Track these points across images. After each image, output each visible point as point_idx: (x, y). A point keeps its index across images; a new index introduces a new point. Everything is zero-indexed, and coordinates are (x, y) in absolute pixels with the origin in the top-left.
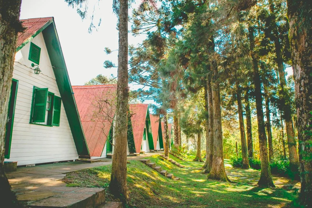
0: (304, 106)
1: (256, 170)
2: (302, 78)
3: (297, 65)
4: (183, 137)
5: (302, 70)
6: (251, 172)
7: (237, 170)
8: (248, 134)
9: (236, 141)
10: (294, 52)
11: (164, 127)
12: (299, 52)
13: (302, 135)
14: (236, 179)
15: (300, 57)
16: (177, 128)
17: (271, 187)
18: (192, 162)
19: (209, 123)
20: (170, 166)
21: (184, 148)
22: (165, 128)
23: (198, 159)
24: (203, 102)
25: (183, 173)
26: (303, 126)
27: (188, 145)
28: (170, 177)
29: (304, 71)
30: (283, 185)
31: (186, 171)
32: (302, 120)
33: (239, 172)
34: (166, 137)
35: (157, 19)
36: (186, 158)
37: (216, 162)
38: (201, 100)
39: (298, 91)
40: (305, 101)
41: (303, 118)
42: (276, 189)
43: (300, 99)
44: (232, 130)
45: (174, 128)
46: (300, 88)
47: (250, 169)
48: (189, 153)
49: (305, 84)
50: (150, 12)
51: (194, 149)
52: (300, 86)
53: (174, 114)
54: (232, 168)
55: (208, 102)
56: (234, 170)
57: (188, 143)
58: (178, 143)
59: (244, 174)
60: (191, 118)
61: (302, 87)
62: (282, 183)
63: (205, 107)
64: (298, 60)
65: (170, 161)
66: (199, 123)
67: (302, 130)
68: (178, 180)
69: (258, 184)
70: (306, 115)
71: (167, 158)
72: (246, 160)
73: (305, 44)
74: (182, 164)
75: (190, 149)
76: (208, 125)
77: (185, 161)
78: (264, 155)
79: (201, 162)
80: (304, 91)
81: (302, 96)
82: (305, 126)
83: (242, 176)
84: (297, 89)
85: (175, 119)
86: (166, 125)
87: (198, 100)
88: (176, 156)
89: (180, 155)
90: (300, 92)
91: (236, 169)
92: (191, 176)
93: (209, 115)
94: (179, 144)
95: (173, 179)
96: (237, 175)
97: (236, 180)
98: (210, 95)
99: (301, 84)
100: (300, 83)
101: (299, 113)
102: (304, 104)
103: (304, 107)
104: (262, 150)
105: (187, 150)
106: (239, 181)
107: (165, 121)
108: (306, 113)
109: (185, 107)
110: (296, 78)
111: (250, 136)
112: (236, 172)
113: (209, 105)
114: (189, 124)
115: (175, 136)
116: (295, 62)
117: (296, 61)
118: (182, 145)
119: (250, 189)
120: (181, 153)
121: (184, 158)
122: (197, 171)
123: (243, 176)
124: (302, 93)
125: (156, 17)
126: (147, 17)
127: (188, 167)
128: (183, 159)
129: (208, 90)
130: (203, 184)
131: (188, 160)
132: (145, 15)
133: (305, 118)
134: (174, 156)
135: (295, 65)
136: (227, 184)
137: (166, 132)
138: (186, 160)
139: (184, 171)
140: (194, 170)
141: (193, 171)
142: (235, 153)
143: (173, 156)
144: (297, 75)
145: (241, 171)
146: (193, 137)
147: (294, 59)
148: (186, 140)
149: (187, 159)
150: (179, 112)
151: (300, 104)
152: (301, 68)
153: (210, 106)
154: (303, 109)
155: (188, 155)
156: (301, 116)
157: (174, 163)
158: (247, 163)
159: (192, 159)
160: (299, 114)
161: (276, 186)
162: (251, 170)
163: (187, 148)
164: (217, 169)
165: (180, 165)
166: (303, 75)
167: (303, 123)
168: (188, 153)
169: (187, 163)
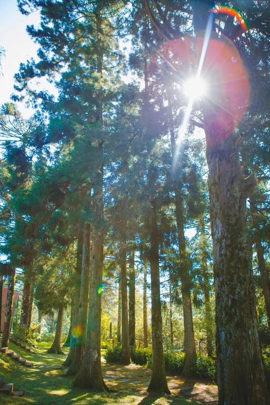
0: (225, 275)
1: (139, 366)
2: (223, 237)
3: (217, 219)
4: (35, 313)
5: (223, 227)
6: (134, 370)
7: (113, 367)
8: (131, 311)
9: (110, 321)
10: (214, 201)
11: (8, 296)
12: (220, 203)
13: (222, 317)
14: (116, 384)
15: (221, 209)
16: (27, 298)
17: (165, 394)
18: (45, 355)
19: (81, 293)
20: (8, 364)
21: (33, 331)
22: (9, 298)
23: (55, 350)
24: (74, 262)
25: (30, 379)
26: (223, 304)
27: (40, 325)
28: (8, 391)
29: (225, 229)
30: (179, 390)
31: (35, 372)
32: (221, 295)
33: (117, 371)
34: (8, 312)
35: (24, 132)
36: (35, 347)
37: (89, 358)
38: (72, 258)
39: (218, 255)
40: (226, 268)
41: (224, 292)
42: (172, 397)
43: (221, 266)
44: (108, 305)
45: (23, 299)
46: (220, 251)
47: (131, 364)
48: (40, 338)
49: (226, 245)
50: (15, 118)
51: (48, 331)
52: (220, 247)
53: (25, 276)
54: (105, 363)
55: (83, 262)
56: (109, 366)
57: (40, 322)
58: (25, 323)
59: (125, 373)
60: (53, 284)
61: (223, 249)
62: (177, 385)
63: (75, 268)
64: (218, 212)
65: (10, 355)
66: (64, 292)
67: (221, 310)
68: (21, 396)
69: (148, 390)
70: (227, 288)
71: (5, 350)
72: (126, 350)
73: (227, 193)
74: (29, 359)
75: (42, 332)
76: (79, 297)
77: (34, 353)
78: (158, 345)
79: (60, 355)
80: (225, 255)
81: (223, 260)
82: (226, 304)
83: (122, 378)
84: (216, 251)
85: (27, 284)
86: (10, 292)
87: (67, 258)
88: (20, 345)
89: (27, 342)
90: (221, 255)
91: (112, 365)
92: (44, 383)
93: (82, 281)
94: (27, 325)
95: (12, 395)
96: (115, 375)
97: (115, 386)
98: (86, 251)
99: (222, 245)
100: (221, 243)
101: (219, 285)
102: (225, 272)
103: (224, 277)
104: (156, 337)
105: (38, 334)
106: (119, 386)
107: (11, 285)
108: (227, 285)
109: (45, 267)
110: (216, 237)
111: (133, 315)
112: (112, 370)
113: (83, 267)
114: (49, 293)
115: (23, 312)
116: (214, 216)
117: (216, 214)
118: (31, 325)
119: (139, 402)
120: (28, 339)
121: (33, 348)
122: (54, 372)
123: (124, 378)
124: (223, 257)
125: (23, 129)
126: (9, 126)
127: (40, 365)
128: (31, 350)
129: (85, 243)
130: (66, 399)
131: (40, 351)
132: (6, 122)
133: (226, 293)
134: (17, 345)
135: (214, 219)
136: (105, 395)
137: (9, 304)
138: (36, 351)
139: (32, 373)
140: (49, 371)
141: (48, 373)
142: (108, 339)
143: (15, 345)
144: (217, 232)
145: (119, 369)
146: (52, 314)
147: (213, 211)
148: (38, 318)
149: (37, 349)
150: (34, 274)
151: (220, 272)
152: (223, 224)
153: (85, 268)
154: (223, 280)
155: (38, 341)
156: (220, 290)
157: (16, 359)
158: (128, 356)
159: (45, 349)
160: (219, 287)
161: (171, 391)
162: (133, 366)
163: (39, 330)
164: (89, 369)
165: (27, 361)
166: (225, 233)
167: (223, 299)
168: (38, 338)
169: (37, 357)
